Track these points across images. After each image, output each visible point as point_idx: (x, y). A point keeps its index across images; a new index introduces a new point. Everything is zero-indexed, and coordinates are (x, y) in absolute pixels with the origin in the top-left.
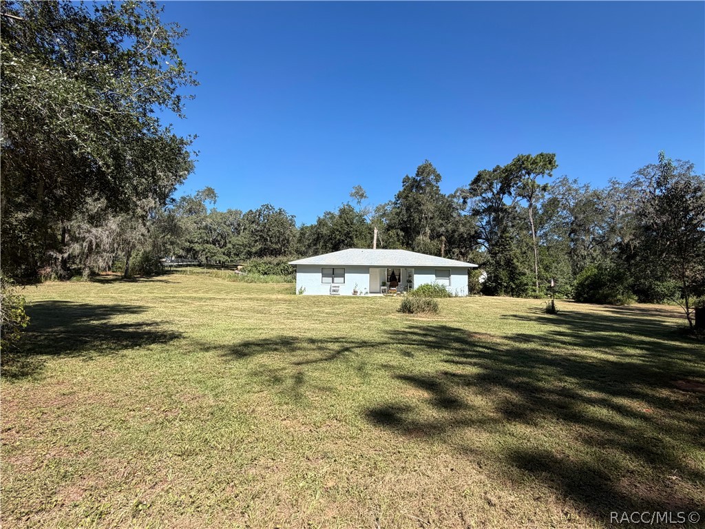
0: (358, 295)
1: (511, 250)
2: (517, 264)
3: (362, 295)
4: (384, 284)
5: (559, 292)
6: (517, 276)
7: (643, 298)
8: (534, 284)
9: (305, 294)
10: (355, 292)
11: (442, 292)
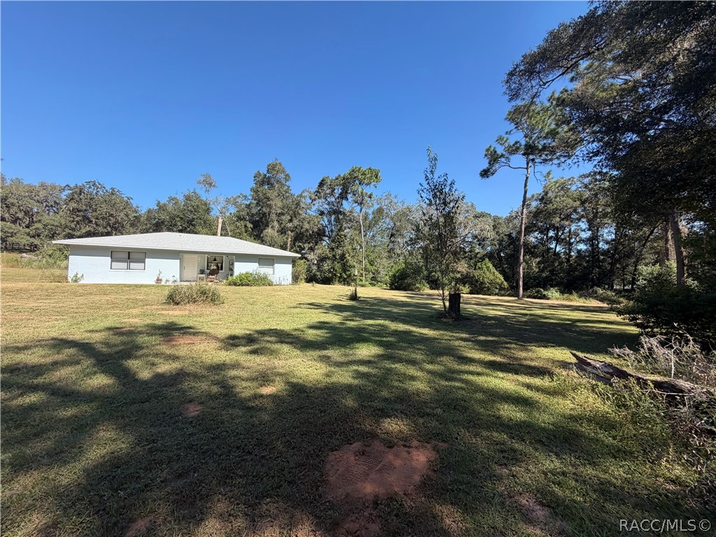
0: (163, 283)
1: (345, 246)
2: (348, 258)
3: (168, 284)
4: (202, 272)
5: (381, 282)
6: (348, 268)
7: (434, 286)
8: (362, 275)
9: (81, 282)
10: (159, 280)
11: (263, 281)
